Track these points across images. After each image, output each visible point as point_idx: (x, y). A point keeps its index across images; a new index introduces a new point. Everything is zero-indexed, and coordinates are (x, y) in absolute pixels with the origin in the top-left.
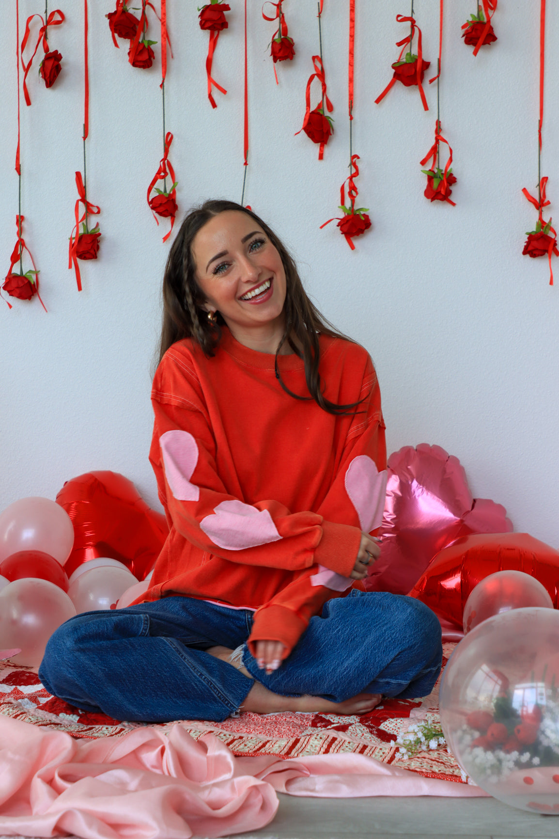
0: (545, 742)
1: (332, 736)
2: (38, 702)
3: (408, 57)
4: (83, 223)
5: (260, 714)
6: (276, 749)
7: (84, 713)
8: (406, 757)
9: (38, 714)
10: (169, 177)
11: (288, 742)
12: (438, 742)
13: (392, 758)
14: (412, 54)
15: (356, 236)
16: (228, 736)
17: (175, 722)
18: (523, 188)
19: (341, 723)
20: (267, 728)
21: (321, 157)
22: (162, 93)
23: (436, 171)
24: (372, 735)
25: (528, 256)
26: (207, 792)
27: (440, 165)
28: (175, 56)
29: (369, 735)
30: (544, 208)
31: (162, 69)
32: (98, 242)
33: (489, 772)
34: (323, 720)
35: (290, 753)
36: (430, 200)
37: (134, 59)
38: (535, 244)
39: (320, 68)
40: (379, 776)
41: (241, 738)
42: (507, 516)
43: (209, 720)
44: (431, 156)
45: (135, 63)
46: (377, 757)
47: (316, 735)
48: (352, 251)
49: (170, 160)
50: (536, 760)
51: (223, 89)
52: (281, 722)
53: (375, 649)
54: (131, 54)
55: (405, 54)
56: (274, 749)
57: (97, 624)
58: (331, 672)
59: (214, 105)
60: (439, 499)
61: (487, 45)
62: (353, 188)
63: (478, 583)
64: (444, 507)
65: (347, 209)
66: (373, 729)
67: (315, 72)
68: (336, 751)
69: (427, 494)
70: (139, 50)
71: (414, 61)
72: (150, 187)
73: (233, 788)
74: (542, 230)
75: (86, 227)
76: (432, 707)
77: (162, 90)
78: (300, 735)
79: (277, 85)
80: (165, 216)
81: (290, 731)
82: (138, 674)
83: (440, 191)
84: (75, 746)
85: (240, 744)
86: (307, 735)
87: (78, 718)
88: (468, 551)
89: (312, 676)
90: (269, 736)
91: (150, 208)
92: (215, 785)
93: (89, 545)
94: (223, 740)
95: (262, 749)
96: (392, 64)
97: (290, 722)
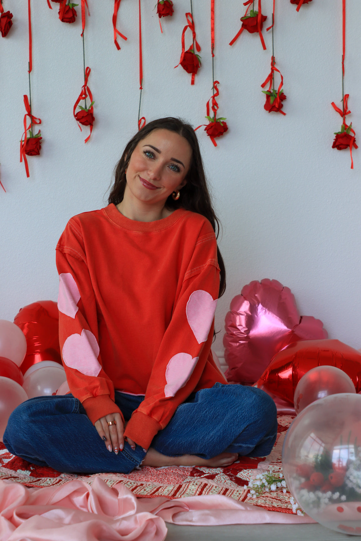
0: (350, 485)
1: (204, 483)
2: (3, 462)
3: (252, 13)
4: (30, 131)
5: (155, 467)
6: (165, 493)
7: (34, 469)
8: (255, 497)
9: (3, 470)
10: (88, 98)
11: (174, 488)
12: (277, 485)
13: (246, 497)
14: (254, 11)
15: (217, 137)
16: (133, 484)
17: (96, 474)
18: (332, 102)
19: (210, 474)
20: (160, 478)
21: (193, 83)
22: (82, 40)
23: (272, 91)
24: (232, 481)
25: (336, 149)
26: (118, 524)
27: (275, 87)
28: (91, 14)
29: (229, 482)
30: (346, 116)
31: (82, 23)
32: (40, 143)
33: (311, 506)
34: (198, 471)
35: (175, 495)
36: (268, 111)
37: (63, 17)
38: (340, 140)
39: (191, 21)
40: (236, 510)
41: (142, 485)
42: (324, 327)
43: (120, 473)
44: (269, 81)
45: (63, 19)
46: (235, 497)
47: (193, 482)
48: (215, 147)
49: (88, 86)
50: (344, 498)
51: (125, 37)
52: (169, 473)
53: (231, 424)
54: (60, 14)
55: (250, 11)
56: (165, 492)
57: (44, 404)
58: (201, 439)
59: (119, 48)
60: (277, 317)
61: (306, 4)
62: (215, 104)
63: (304, 374)
64: (280, 322)
65: (211, 118)
66: (233, 477)
67: (187, 24)
68: (207, 493)
69: (269, 313)
70: (66, 11)
71: (256, 15)
72: (75, 105)
73: (136, 521)
74: (345, 131)
75: (31, 133)
76: (273, 461)
77: (82, 38)
78: (183, 482)
79: (161, 33)
80: (86, 125)
81: (176, 479)
82: (72, 439)
83: (275, 105)
84: (27, 493)
85: (141, 489)
86: (187, 482)
87: (30, 473)
88: (297, 352)
89: (189, 442)
90: (161, 483)
91: (75, 120)
92: (124, 519)
93: (37, 352)
94: (129, 487)
95: (156, 493)
96: (241, 17)
97: (176, 473)
